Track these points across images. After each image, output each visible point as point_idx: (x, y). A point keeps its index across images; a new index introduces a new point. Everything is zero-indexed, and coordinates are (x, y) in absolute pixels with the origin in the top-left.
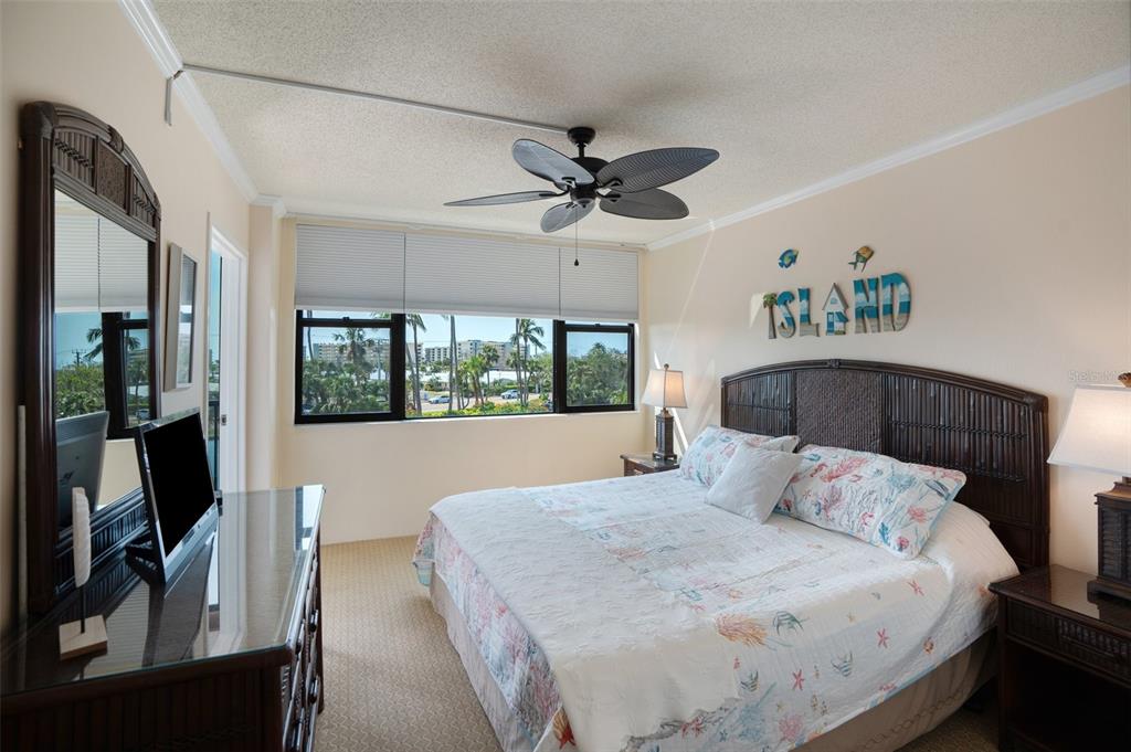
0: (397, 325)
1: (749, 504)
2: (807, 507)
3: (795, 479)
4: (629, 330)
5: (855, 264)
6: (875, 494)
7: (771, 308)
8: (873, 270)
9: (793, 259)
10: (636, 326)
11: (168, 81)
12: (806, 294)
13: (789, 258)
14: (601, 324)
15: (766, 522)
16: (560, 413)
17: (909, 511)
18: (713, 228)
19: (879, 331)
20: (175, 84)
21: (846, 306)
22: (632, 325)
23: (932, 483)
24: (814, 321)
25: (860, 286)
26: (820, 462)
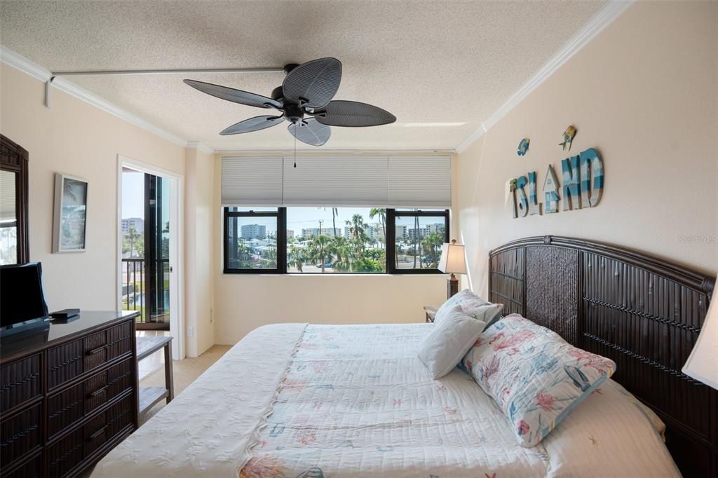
0: (281, 215)
1: (431, 360)
3: (477, 343)
4: (446, 214)
5: (564, 144)
6: (519, 371)
7: (514, 191)
9: (527, 147)
10: (450, 210)
11: (46, 84)
12: (534, 176)
13: (525, 146)
14: (422, 210)
16: (391, 273)
17: (538, 396)
18: (486, 131)
20: (51, 85)
21: (558, 185)
22: (448, 211)
23: (571, 370)
24: (539, 201)
25: (568, 164)
26: (501, 331)
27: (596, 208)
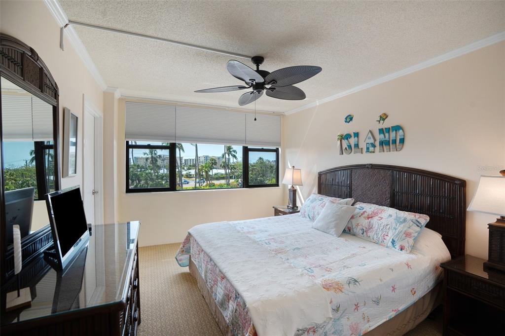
0: (172, 148)
1: (332, 228)
2: (358, 231)
3: (352, 217)
4: (277, 151)
5: (379, 121)
6: (389, 226)
7: (341, 141)
8: (387, 124)
9: (351, 119)
10: (280, 149)
11: (62, 29)
12: (357, 135)
13: (349, 119)
14: (264, 148)
15: (339, 237)
16: (246, 188)
17: (404, 233)
18: (318, 104)
19: (390, 151)
20: (65, 30)
21: (375, 140)
22: (278, 149)
23: (414, 221)
24: (360, 146)
25: (381, 131)
26: (363, 211)
27: (400, 152)
